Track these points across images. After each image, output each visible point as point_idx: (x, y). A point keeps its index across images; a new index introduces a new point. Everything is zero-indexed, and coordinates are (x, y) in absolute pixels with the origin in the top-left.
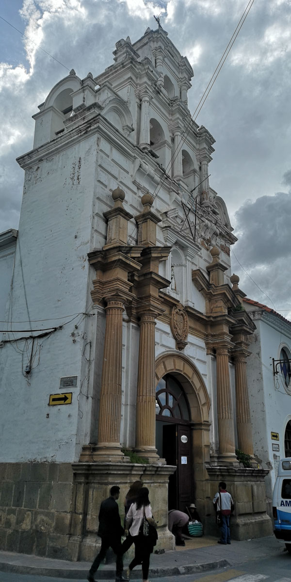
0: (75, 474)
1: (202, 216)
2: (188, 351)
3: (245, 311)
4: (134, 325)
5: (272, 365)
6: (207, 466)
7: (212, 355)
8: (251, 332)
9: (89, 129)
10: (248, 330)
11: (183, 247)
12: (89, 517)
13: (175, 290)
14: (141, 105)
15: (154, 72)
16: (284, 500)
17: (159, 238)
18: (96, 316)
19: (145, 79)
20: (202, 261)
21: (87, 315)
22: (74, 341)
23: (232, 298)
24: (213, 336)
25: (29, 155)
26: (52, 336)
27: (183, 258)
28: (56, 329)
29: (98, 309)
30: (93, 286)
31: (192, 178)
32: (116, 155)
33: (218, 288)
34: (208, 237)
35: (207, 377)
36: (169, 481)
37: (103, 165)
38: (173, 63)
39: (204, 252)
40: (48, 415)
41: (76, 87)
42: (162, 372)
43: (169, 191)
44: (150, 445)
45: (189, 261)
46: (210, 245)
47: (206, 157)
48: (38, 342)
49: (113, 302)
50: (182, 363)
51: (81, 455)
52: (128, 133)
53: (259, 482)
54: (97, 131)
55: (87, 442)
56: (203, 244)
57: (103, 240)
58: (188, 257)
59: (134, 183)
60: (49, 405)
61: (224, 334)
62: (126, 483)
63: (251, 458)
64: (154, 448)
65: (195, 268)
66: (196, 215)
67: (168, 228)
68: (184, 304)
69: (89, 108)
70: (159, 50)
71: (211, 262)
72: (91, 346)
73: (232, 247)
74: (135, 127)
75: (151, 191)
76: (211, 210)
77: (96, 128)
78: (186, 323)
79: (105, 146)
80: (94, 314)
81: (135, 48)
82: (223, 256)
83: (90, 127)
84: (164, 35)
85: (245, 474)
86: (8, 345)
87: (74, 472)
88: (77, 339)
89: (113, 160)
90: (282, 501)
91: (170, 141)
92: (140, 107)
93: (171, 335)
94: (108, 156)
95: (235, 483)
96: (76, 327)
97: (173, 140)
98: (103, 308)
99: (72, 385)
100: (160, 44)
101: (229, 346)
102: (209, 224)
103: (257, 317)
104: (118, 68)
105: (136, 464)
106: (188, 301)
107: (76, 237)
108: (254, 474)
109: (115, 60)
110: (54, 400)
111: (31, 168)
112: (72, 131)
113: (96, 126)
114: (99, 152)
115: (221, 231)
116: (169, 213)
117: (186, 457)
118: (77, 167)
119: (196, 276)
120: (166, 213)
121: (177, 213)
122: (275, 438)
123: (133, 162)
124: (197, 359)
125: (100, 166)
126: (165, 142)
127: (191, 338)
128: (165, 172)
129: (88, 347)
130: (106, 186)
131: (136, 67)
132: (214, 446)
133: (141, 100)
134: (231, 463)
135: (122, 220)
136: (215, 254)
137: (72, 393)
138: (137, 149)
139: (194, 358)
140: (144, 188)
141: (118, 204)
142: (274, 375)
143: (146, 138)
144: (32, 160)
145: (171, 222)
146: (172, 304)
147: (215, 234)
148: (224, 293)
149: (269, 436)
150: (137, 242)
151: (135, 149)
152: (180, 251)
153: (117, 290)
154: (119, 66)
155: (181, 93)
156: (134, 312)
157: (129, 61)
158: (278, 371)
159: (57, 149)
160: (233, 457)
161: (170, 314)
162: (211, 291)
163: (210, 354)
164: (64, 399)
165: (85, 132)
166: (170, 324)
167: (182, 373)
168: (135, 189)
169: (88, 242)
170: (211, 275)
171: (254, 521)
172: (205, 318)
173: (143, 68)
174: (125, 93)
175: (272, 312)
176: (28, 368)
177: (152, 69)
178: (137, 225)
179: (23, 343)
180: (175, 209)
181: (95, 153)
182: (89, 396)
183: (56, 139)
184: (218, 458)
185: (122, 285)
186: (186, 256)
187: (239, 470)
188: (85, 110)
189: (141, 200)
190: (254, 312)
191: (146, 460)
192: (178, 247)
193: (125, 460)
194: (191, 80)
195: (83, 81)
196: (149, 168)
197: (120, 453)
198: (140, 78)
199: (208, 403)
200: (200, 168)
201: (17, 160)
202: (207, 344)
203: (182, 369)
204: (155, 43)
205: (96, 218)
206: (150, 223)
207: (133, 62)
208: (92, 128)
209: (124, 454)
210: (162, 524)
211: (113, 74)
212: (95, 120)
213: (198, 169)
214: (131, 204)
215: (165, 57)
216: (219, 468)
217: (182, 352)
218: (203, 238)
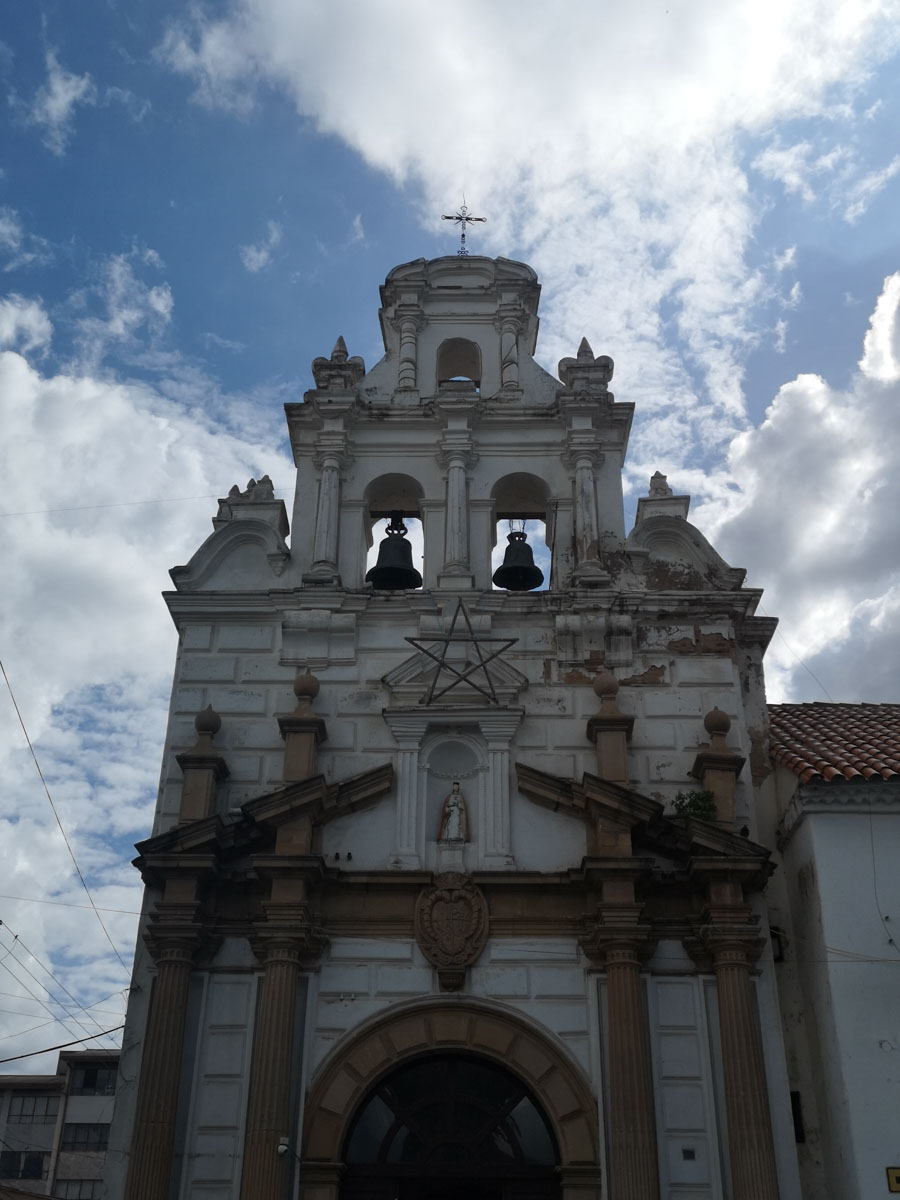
7: (598, 971)
11: (474, 727)
21: (133, 989)
27: (480, 750)
30: (149, 927)
32: (229, 636)
34: (585, 654)
35: (590, 1036)
37: (194, 675)
42: (376, 1060)
43: (417, 617)
45: (497, 751)
50: (462, 1020)
52: (281, 564)
56: (574, 680)
58: (492, 746)
59: (281, 662)
68: (478, 867)
78: (475, 915)
79: (199, 636)
89: (222, 650)
91: (440, 492)
93: (419, 960)
94: (210, 651)
102: (573, 622)
106: (485, 857)
114: (183, 656)
116: (392, 676)
120: (383, 680)
125: (181, 682)
126: (422, 505)
127: (503, 948)
129: (135, 1053)
135: (191, 776)
136: (600, 692)
139: (520, 997)
140: (312, 661)
146: (410, 885)
147: (617, 633)
152: (463, 741)
161: (414, 909)
163: (594, 970)
166: (416, 935)
167: (465, 1047)
168: (288, 674)
185: (169, 912)
186: (485, 744)
189: (293, 689)
192: (453, 734)
196: (311, 615)
199: (589, 1110)
202: (586, 944)
203: (464, 1038)
206: (291, 740)
213: (566, 490)
217: (460, 992)
218: (572, 665)
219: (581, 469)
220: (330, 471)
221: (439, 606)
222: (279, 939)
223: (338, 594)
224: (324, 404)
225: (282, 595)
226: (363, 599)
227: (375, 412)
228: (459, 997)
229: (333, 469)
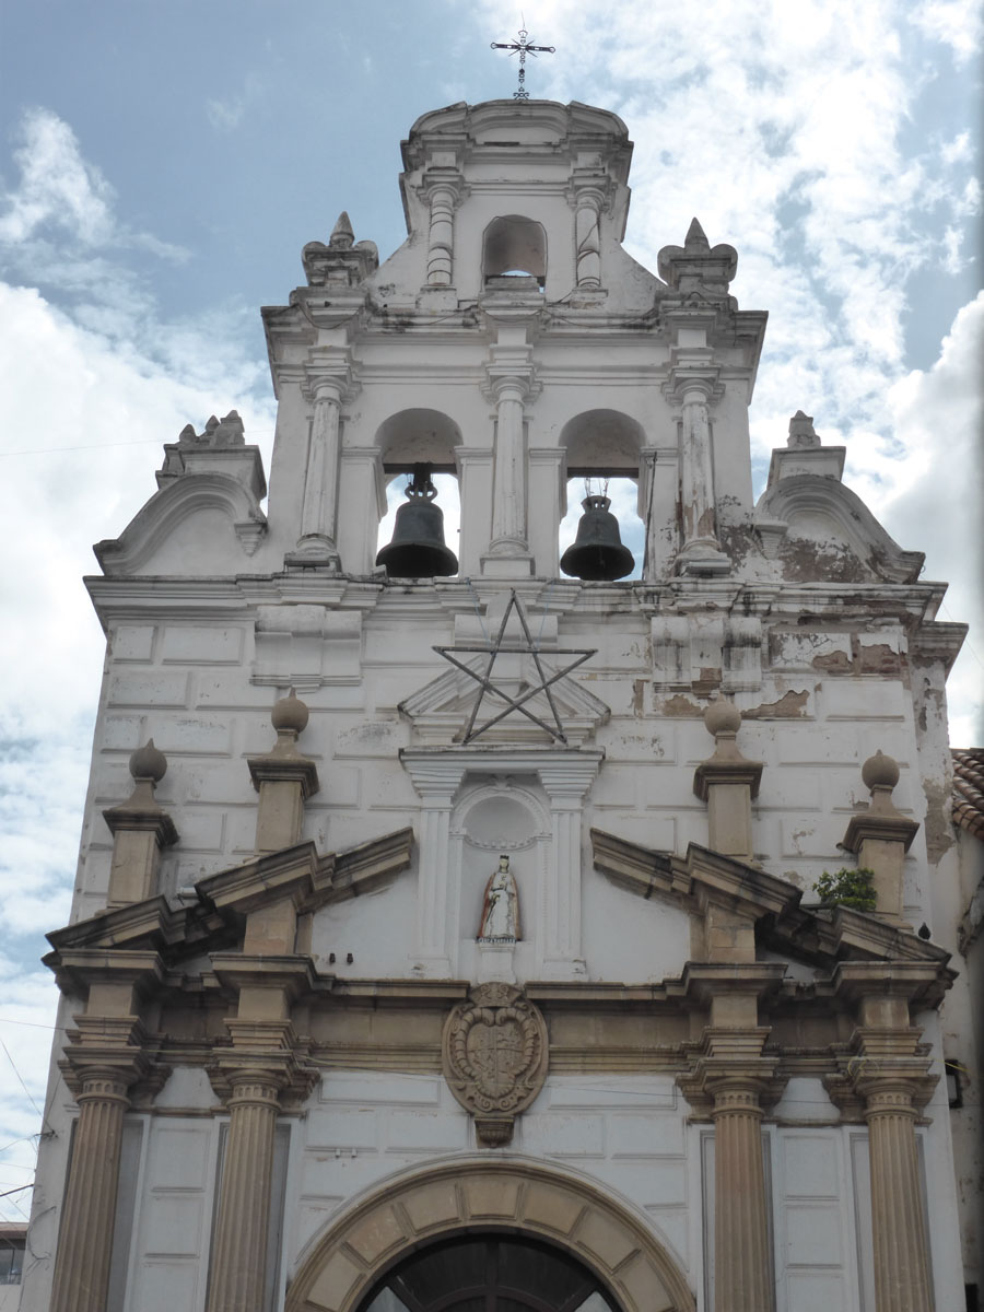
7: (702, 1121)
18: (68, 1132)
19: (321, 336)
21: (45, 1135)
27: (540, 809)
32: (180, 640)
34: (692, 674)
35: (689, 1209)
37: (126, 697)
49: (85, 1085)
50: (511, 1187)
54: (106, 615)
58: (556, 805)
59: (254, 680)
67: (402, 757)
76: (690, 573)
78: (531, 1042)
79: (133, 639)
82: (832, 699)
89: (169, 662)
91: (488, 435)
93: (451, 1105)
94: (147, 662)
106: (545, 962)
114: (112, 668)
120: (400, 707)
125: (110, 706)
127: (574, 1089)
129: (49, 1221)
135: (124, 841)
161: (442, 1034)
162: (675, 884)
163: (697, 1119)
167: (512, 1224)
168: (261, 697)
192: (501, 786)
198: (317, 339)
200: (682, 425)
202: (685, 1084)
203: (508, 1210)
206: (265, 792)
213: (670, 436)
214: (243, 750)
217: (504, 1149)
218: (673, 689)
219: (691, 405)
220: (326, 404)
221: (483, 601)
222: (248, 1072)
223: (334, 582)
224: (318, 307)
225: (255, 584)
226: (372, 590)
227: (392, 319)
228: (505, 1156)
229: (331, 401)
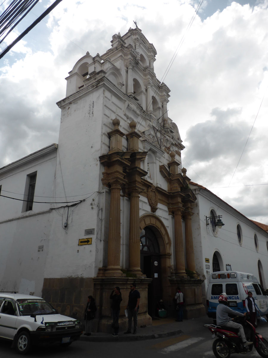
0: (94, 284)
1: (164, 134)
2: (158, 213)
3: (190, 189)
4: (127, 198)
5: (206, 220)
6: (169, 278)
7: (172, 215)
8: (194, 201)
9: (99, 85)
10: (192, 200)
11: (154, 152)
12: (103, 308)
13: (150, 177)
14: (127, 71)
15: (135, 52)
16: (213, 296)
17: (141, 147)
18: (105, 193)
19: (130, 56)
20: (165, 160)
21: (99, 193)
22: (92, 208)
23: (183, 182)
24: (172, 204)
25: (64, 100)
26: (79, 205)
27: (154, 158)
28: (81, 201)
29: (106, 189)
30: (103, 176)
31: (158, 111)
32: (114, 99)
33: (174, 176)
34: (168, 146)
35: (169, 228)
36: (148, 287)
37: (107, 105)
38: (145, 47)
39: (166, 155)
40: (78, 251)
41: (90, 61)
42: (143, 225)
43: (145, 119)
44: (137, 267)
45: (157, 160)
46: (169, 151)
47: (165, 100)
48: (71, 209)
49: (115, 185)
50: (155, 220)
51: (98, 273)
52: (121, 87)
53: (198, 287)
54: (103, 86)
55: (101, 266)
56: (165, 150)
57: (107, 149)
58: (157, 158)
59: (125, 115)
60: (78, 245)
61: (178, 202)
62: (124, 288)
63: (194, 273)
64: (139, 268)
65: (161, 164)
66: (161, 133)
67: (145, 141)
68: (155, 185)
69: (98, 73)
70: (137, 40)
71: (170, 160)
72: (102, 211)
73: (182, 151)
74: (125, 83)
75: (135, 120)
76: (170, 131)
77: (102, 84)
78: (156, 196)
79: (108, 94)
80: (103, 192)
81: (123, 39)
82: (177, 157)
83: (99, 84)
84: (139, 31)
85: (191, 282)
86: (54, 211)
87: (94, 283)
88: (94, 207)
89: (112, 102)
90: (212, 297)
91: (144, 91)
92: (127, 72)
93: (148, 204)
94: (110, 100)
95: (185, 287)
96: (93, 200)
97: (146, 90)
98: (109, 188)
99: (92, 234)
100: (137, 36)
101: (182, 210)
102: (169, 138)
103: (197, 192)
104: (114, 50)
105: (129, 278)
106: (157, 184)
107: (92, 147)
108: (196, 282)
109: (112, 45)
110: (81, 242)
111: (65, 108)
112: (88, 86)
113: (102, 83)
114: (104, 98)
115: (175, 142)
116: (145, 132)
117: (157, 274)
118: (92, 107)
119: (162, 169)
120: (144, 132)
121: (150, 132)
122: (207, 262)
123: (124, 103)
124: (164, 218)
125: (105, 106)
126: (142, 92)
127: (160, 206)
128: (142, 109)
129: (100, 211)
130: (109, 117)
131: (124, 49)
132: (173, 267)
133: (127, 68)
134: (183, 276)
135: (119, 137)
136: (172, 156)
137: (92, 238)
138: (126, 95)
139: (161, 217)
140: (131, 118)
141: (116, 128)
142: (207, 226)
143: (131, 89)
144: (65, 103)
145: (147, 137)
146: (148, 185)
147: (172, 144)
148: (179, 179)
149: (204, 261)
150: (127, 149)
151: (125, 96)
152: (152, 155)
153: (117, 177)
154: (115, 49)
155: (150, 64)
156: (127, 190)
157: (120, 46)
158: (209, 223)
159: (80, 97)
160: (184, 273)
161: (148, 191)
162: (171, 178)
163: (171, 215)
164: (87, 242)
165: (96, 86)
166: (147, 197)
167: (155, 226)
168: (125, 118)
169: (99, 150)
170: (171, 168)
171: (195, 308)
172: (167, 193)
173: (128, 50)
174: (119, 64)
175: (205, 189)
176: (66, 224)
177: (133, 51)
178: (127, 139)
179: (62, 210)
180: (149, 130)
181: (102, 98)
182: (102, 240)
183: (79, 91)
184: (176, 273)
185: (119, 174)
186: (156, 157)
187: (187, 280)
188: (96, 74)
189: (129, 125)
190: (195, 190)
191: (135, 276)
192: (151, 152)
193: (123, 276)
194: (155, 56)
195: (94, 58)
196: (134, 107)
197: (120, 272)
198: (127, 56)
199: (169, 243)
200: (162, 106)
201: (57, 103)
202: (169, 209)
203: (155, 224)
204: (135, 36)
205: (103, 136)
206: (135, 138)
207: (123, 47)
208: (100, 84)
209: (122, 272)
210: (144, 311)
211: (111, 54)
212: (102, 80)
213: (161, 107)
214: (123, 127)
215: (141, 44)
216: (176, 279)
217: (154, 213)
218: (166, 147)
219: (166, 104)
220: (132, 70)
